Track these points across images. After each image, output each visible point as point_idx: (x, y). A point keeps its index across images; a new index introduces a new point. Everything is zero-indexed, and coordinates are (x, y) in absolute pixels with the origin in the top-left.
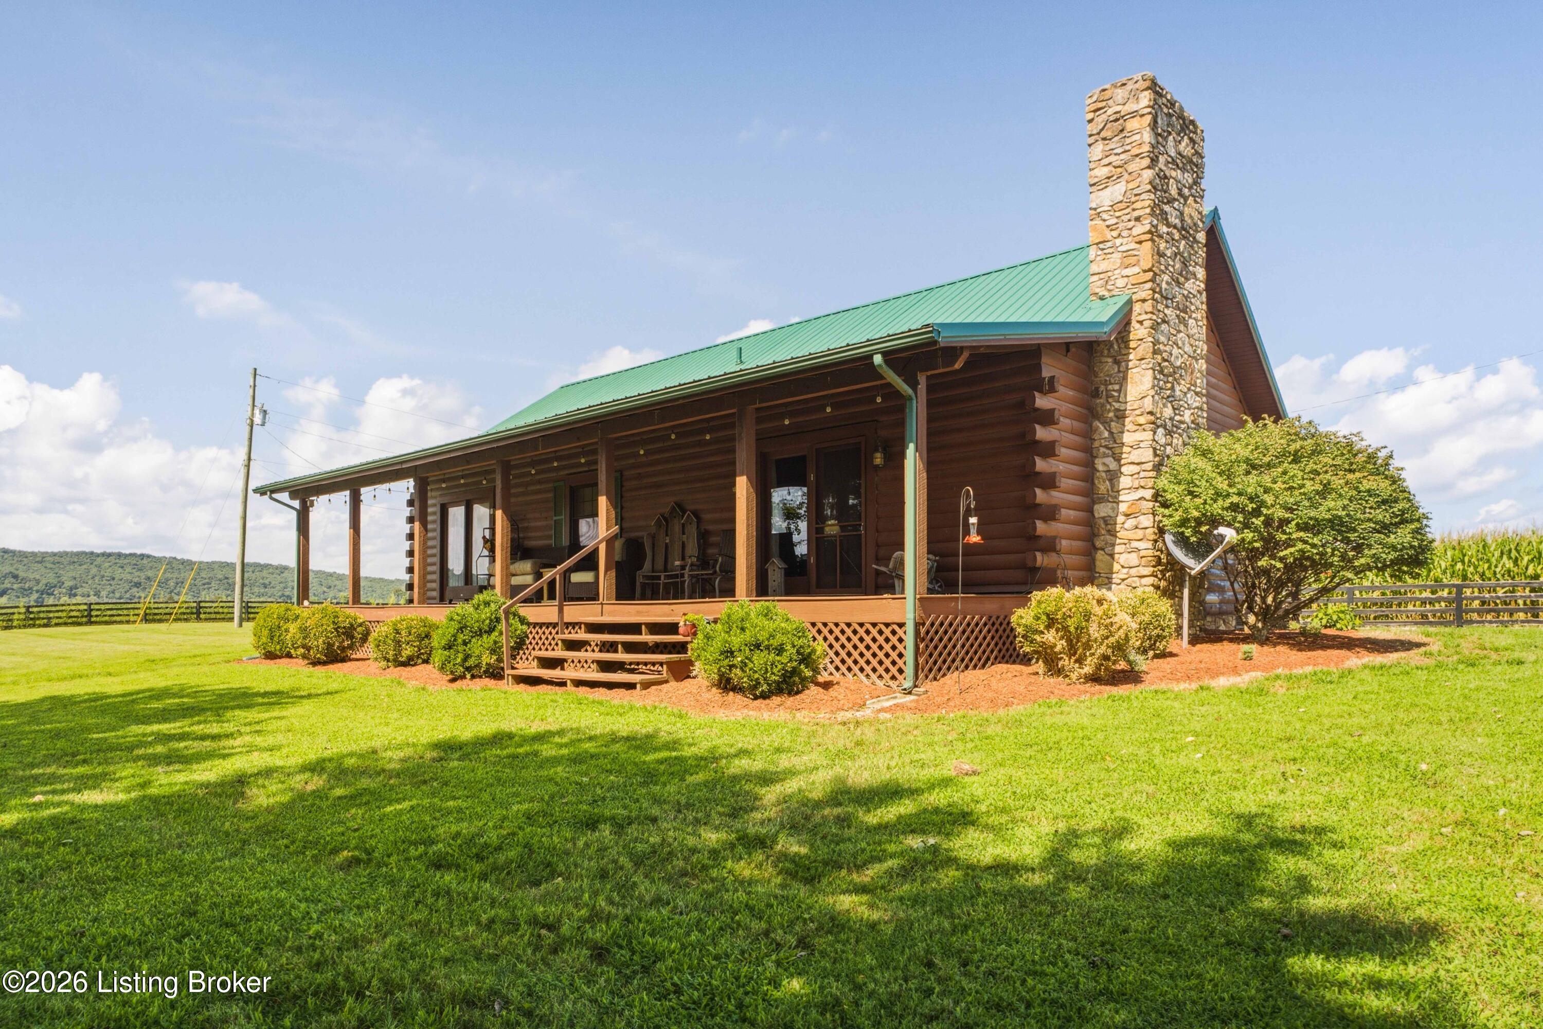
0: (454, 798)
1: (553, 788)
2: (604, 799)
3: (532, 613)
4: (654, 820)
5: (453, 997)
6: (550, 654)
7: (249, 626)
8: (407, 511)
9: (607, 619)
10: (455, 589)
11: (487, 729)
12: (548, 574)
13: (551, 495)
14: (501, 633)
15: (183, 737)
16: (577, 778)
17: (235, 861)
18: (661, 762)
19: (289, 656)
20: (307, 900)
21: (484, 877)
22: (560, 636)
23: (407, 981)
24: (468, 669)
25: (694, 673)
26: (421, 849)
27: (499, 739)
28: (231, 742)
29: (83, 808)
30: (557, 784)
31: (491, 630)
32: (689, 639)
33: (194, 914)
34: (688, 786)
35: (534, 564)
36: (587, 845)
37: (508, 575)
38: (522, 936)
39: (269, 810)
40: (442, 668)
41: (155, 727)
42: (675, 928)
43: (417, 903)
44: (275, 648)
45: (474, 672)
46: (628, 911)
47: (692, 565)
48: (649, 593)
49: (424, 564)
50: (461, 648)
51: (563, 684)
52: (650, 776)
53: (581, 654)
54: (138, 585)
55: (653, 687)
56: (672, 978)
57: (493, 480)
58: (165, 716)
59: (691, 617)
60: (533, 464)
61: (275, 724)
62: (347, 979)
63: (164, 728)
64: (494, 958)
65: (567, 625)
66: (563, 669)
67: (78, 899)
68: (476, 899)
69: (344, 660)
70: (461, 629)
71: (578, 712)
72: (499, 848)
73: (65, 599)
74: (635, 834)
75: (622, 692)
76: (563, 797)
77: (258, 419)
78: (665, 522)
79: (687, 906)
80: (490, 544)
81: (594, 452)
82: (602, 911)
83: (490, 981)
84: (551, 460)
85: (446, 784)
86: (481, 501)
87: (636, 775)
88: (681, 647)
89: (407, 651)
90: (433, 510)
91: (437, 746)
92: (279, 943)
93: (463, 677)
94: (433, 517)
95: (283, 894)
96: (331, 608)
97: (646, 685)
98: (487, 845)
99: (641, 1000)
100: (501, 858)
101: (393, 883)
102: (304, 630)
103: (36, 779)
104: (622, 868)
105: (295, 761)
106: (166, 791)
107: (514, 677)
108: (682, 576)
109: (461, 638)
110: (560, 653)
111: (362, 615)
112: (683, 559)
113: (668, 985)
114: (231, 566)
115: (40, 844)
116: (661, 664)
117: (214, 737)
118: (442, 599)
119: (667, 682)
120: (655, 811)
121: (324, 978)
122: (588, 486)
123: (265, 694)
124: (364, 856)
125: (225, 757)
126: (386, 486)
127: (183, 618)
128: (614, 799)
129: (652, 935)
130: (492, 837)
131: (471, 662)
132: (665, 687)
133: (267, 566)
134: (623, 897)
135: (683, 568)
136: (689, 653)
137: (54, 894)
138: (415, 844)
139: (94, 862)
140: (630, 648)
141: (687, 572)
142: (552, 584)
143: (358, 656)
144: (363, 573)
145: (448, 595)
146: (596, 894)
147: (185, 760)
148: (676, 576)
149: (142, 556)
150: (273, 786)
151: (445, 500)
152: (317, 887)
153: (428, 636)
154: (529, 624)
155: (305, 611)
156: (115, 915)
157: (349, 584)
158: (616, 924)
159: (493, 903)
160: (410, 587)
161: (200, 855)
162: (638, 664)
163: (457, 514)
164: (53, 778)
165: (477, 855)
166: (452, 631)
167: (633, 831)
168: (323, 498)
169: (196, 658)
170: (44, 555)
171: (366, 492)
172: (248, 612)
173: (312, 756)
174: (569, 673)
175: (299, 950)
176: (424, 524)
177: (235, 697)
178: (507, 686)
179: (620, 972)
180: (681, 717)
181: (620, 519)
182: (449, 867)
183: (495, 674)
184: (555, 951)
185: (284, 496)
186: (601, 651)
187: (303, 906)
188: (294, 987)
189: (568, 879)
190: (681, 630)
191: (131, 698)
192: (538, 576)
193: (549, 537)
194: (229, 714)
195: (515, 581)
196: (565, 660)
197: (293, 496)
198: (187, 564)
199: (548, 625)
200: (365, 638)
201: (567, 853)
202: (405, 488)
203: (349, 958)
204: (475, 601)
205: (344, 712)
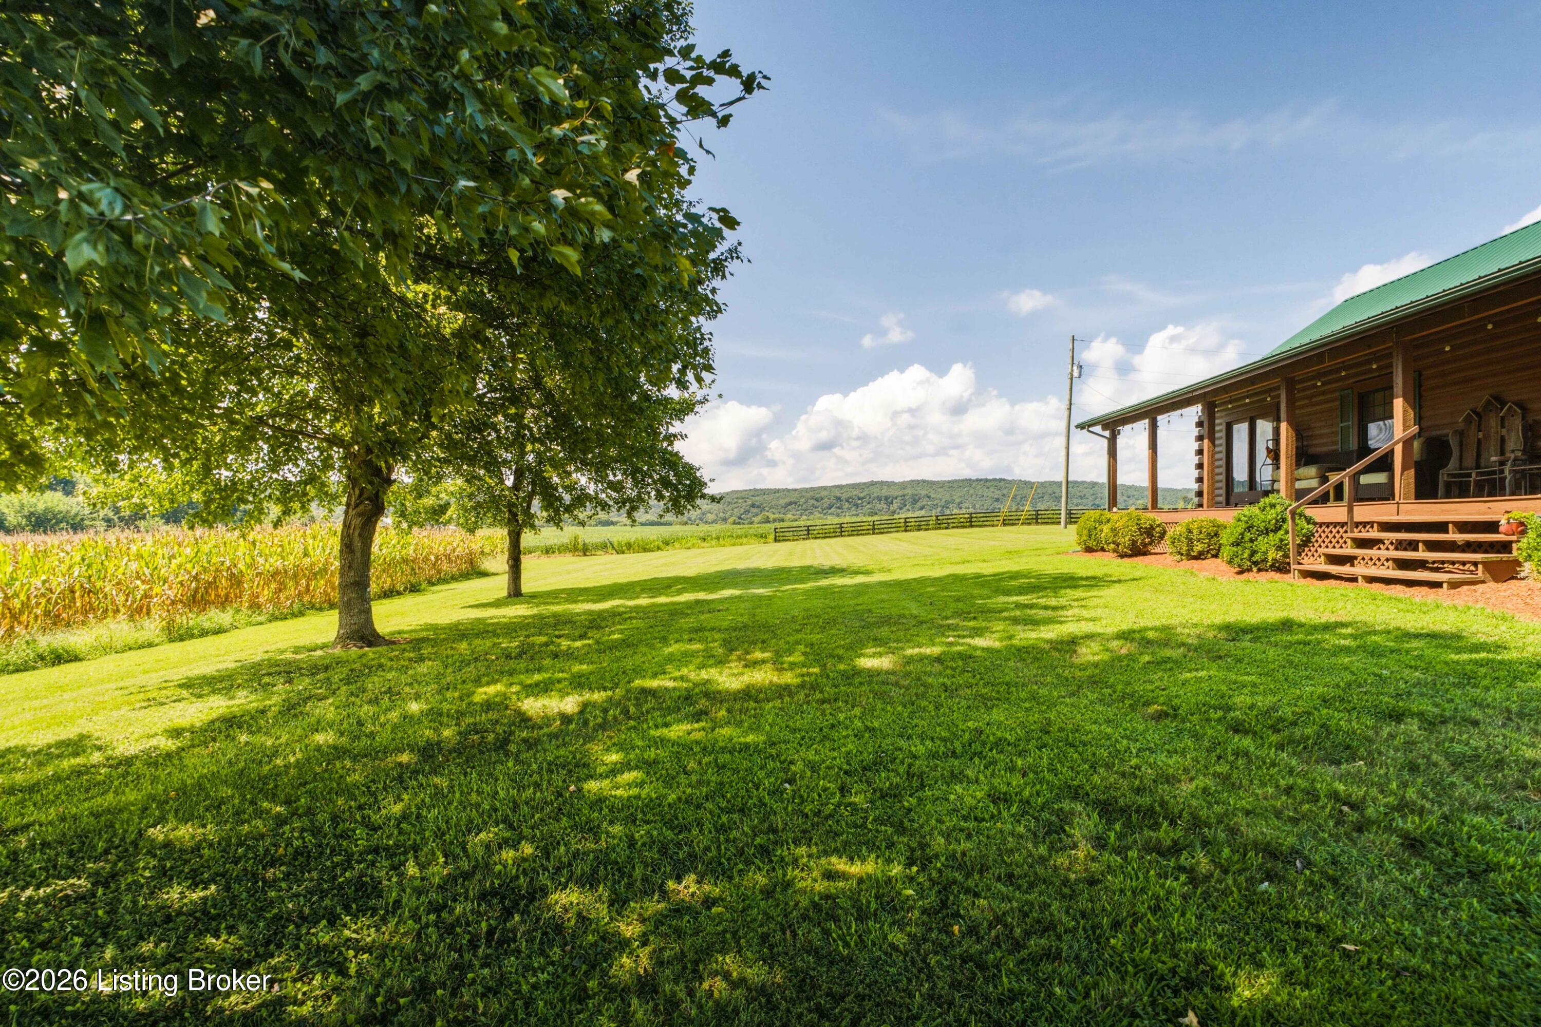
0: (1248, 674)
1: (1350, 677)
2: (1409, 694)
3: (1319, 514)
4: (1475, 723)
5: (1256, 844)
6: (1338, 551)
7: (1073, 528)
8: (1196, 432)
9: (1403, 518)
10: (1240, 494)
11: (1273, 615)
12: (1334, 478)
13: (1338, 403)
14: (1287, 532)
15: (1031, 606)
16: (1376, 670)
17: (1074, 700)
18: (1479, 664)
19: (1103, 550)
20: (1128, 738)
21: (1281, 747)
22: (1349, 535)
23: (1213, 820)
24: (1255, 563)
25: (1522, 575)
26: (1220, 714)
27: (1287, 625)
28: (1065, 613)
29: (975, 648)
30: (1353, 673)
31: (1277, 529)
32: (1514, 538)
33: (1048, 732)
34: (1519, 694)
35: (1319, 469)
36: (1392, 736)
37: (1293, 479)
38: (1323, 807)
39: (1096, 665)
40: (1230, 562)
41: (1015, 598)
42: (1513, 842)
43: (1219, 758)
44: (1092, 543)
45: (1261, 566)
46: (1446, 809)
47: (1515, 459)
48: (1455, 491)
49: (1212, 473)
50: (1248, 545)
51: (1354, 579)
52: (1467, 678)
53: (1374, 552)
54: (997, 500)
55: (1465, 588)
56: (1512, 894)
57: (1279, 396)
58: (1021, 591)
59: (1517, 514)
60: (1319, 376)
61: (1095, 601)
62: (1161, 806)
63: (1022, 599)
64: (1294, 821)
65: (1357, 524)
66: (1352, 565)
67: (977, 708)
68: (1273, 764)
69: (1145, 554)
70: (1249, 529)
71: (1373, 607)
72: (1294, 724)
73: (955, 511)
74: (1451, 734)
75: (1424, 590)
76: (1360, 686)
77: (1076, 374)
78: (1478, 417)
79: (1528, 822)
80: (1274, 454)
81: (1389, 356)
82: (1414, 803)
83: (1291, 840)
84: (1338, 371)
85: (1240, 661)
86: (1263, 416)
87: (1447, 674)
88: (1506, 547)
89: (1198, 547)
90: (1220, 428)
91: (1227, 627)
92: (1108, 767)
93: (1249, 570)
94: (1221, 435)
95: (1109, 730)
96: (1135, 513)
97: (1454, 585)
98: (1281, 720)
99: (1470, 905)
100: (1297, 732)
101: (1197, 737)
102: (1113, 530)
103: (949, 627)
104: (1436, 765)
105: (1111, 630)
106: (1024, 643)
107: (1300, 571)
108: (1502, 472)
109: (1248, 536)
110: (1349, 550)
111: (1159, 518)
112: (1502, 453)
113: (1508, 900)
114: (1059, 484)
115: (954, 669)
116: (1475, 564)
117: (1055, 608)
118: (1228, 503)
119: (1483, 582)
120: (1476, 714)
121: (1145, 801)
122: (1383, 389)
123: (1087, 578)
124: (1171, 712)
125: (1061, 622)
126: (1179, 412)
127: (1027, 523)
128: (1422, 695)
129: (1481, 841)
130: (1287, 712)
131: (1257, 557)
132: (1480, 587)
133: (1083, 483)
134: (1438, 795)
135: (1502, 463)
136: (1515, 553)
137: (964, 703)
138: (1215, 708)
139: (985, 685)
140: (1432, 546)
141: (1507, 469)
142: (1339, 488)
143: (1157, 550)
144: (1160, 485)
145: (1233, 500)
146: (1405, 785)
147: (1035, 623)
148: (1494, 473)
149: (1001, 480)
150: (1095, 646)
151: (1228, 420)
152: (1134, 730)
153: (1216, 535)
154: (1315, 524)
155: (1116, 516)
156: (1000, 724)
157: (1149, 493)
158: (1432, 820)
159: (1291, 772)
160: (1200, 494)
161: (1050, 692)
162: (1443, 562)
163: (1241, 431)
164: (956, 628)
165: (1272, 727)
166: (1240, 530)
167: (1449, 730)
168: (1128, 427)
169: (1038, 551)
170: (944, 482)
171: (1162, 419)
172: (1071, 519)
173: (1125, 627)
174: (1359, 570)
175: (1123, 775)
176: (1212, 440)
177: (1065, 580)
178: (1292, 580)
179: (1439, 870)
180: (1504, 619)
181: (1419, 419)
182: (1246, 732)
183: (1282, 568)
184: (1360, 830)
185: (1098, 429)
186: (1396, 549)
187: (1125, 742)
188: (1121, 802)
189: (1371, 764)
190: (1501, 529)
191: (999, 578)
192: (1324, 479)
193: (1336, 443)
194: (1063, 592)
195: (1299, 485)
196: (1355, 558)
197: (1105, 427)
198: (1028, 484)
199: (1335, 525)
200: (1163, 534)
201: (1370, 741)
202: (1194, 412)
203: (1163, 789)
204: (1261, 504)
205: (1148, 595)
